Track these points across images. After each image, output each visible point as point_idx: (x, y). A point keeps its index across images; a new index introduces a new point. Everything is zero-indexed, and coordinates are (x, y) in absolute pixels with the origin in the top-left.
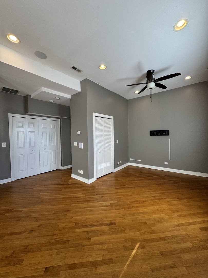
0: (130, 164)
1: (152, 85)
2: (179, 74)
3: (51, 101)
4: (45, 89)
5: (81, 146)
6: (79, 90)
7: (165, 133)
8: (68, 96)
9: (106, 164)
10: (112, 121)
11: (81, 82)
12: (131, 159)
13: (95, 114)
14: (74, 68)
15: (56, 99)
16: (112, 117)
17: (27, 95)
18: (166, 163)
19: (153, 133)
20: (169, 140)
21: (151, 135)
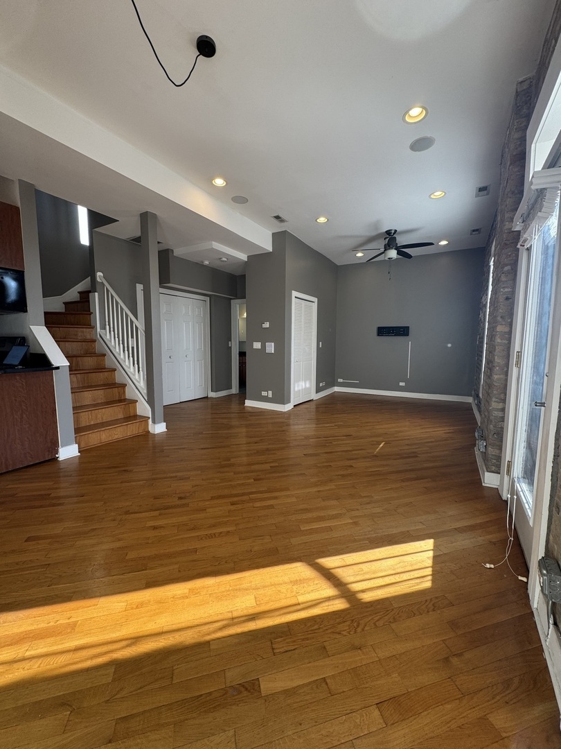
0: (337, 389)
1: (393, 254)
2: (432, 244)
3: (207, 263)
4: (217, 246)
5: (271, 348)
6: (269, 247)
7: (403, 331)
8: (243, 257)
9: (305, 384)
10: (315, 306)
11: (274, 235)
12: (340, 380)
13: (294, 294)
14: (277, 217)
15: (223, 261)
16: (315, 300)
17: (168, 249)
18: (402, 384)
19: (382, 331)
20: (408, 344)
21: (378, 335)
